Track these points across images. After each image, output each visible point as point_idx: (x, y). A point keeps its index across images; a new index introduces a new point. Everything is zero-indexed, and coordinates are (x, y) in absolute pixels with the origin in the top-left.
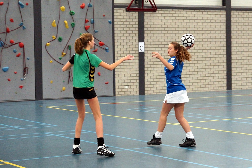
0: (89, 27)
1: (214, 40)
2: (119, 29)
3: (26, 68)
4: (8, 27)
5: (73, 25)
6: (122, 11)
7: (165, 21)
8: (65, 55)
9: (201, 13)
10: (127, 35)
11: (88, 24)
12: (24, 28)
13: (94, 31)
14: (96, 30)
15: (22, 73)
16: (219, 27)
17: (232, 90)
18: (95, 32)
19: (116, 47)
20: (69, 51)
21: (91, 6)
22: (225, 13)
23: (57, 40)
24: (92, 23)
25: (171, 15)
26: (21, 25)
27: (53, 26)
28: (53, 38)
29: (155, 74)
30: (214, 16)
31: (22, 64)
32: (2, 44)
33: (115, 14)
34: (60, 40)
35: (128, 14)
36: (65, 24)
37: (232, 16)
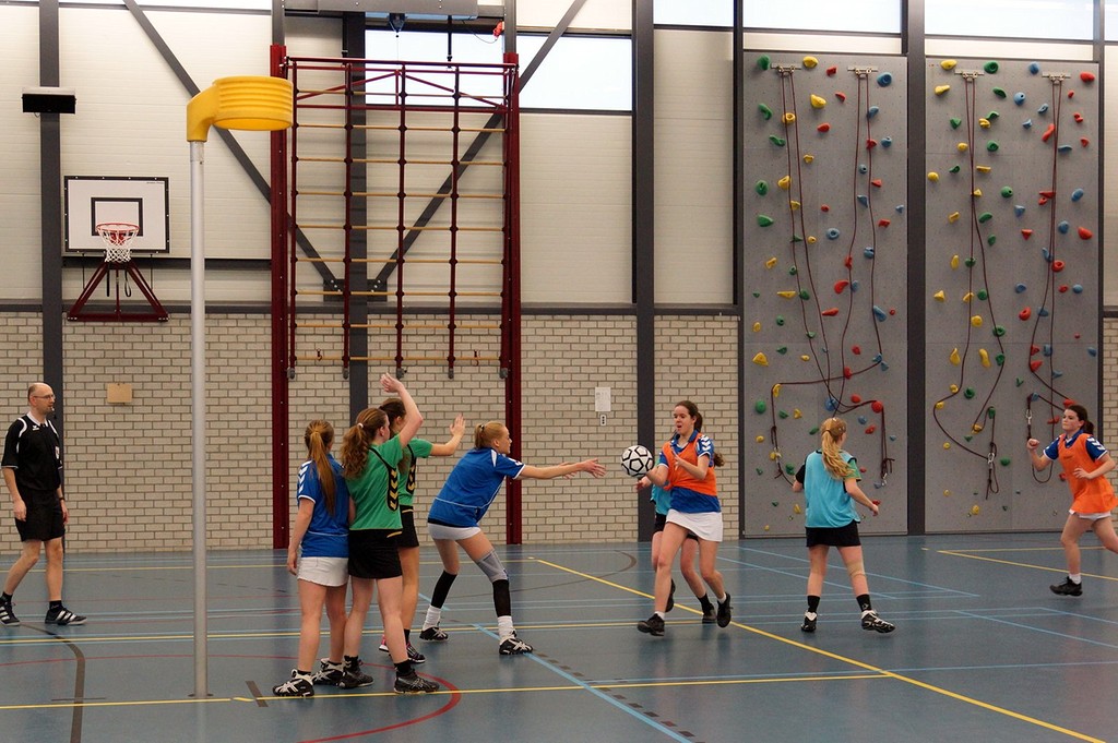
0: (1040, 364)
3: (886, 459)
4: (847, 365)
5: (1000, 361)
8: (979, 431)
11: (1037, 358)
12: (884, 368)
13: (1053, 373)
15: (878, 473)
18: (1054, 376)
19: (1106, 411)
20: (989, 421)
21: (1046, 315)
23: (961, 393)
24: (1046, 355)
26: (879, 360)
27: (952, 362)
28: (951, 389)
31: (877, 449)
32: (833, 405)
33: (1106, 333)
34: (969, 395)
36: (981, 356)
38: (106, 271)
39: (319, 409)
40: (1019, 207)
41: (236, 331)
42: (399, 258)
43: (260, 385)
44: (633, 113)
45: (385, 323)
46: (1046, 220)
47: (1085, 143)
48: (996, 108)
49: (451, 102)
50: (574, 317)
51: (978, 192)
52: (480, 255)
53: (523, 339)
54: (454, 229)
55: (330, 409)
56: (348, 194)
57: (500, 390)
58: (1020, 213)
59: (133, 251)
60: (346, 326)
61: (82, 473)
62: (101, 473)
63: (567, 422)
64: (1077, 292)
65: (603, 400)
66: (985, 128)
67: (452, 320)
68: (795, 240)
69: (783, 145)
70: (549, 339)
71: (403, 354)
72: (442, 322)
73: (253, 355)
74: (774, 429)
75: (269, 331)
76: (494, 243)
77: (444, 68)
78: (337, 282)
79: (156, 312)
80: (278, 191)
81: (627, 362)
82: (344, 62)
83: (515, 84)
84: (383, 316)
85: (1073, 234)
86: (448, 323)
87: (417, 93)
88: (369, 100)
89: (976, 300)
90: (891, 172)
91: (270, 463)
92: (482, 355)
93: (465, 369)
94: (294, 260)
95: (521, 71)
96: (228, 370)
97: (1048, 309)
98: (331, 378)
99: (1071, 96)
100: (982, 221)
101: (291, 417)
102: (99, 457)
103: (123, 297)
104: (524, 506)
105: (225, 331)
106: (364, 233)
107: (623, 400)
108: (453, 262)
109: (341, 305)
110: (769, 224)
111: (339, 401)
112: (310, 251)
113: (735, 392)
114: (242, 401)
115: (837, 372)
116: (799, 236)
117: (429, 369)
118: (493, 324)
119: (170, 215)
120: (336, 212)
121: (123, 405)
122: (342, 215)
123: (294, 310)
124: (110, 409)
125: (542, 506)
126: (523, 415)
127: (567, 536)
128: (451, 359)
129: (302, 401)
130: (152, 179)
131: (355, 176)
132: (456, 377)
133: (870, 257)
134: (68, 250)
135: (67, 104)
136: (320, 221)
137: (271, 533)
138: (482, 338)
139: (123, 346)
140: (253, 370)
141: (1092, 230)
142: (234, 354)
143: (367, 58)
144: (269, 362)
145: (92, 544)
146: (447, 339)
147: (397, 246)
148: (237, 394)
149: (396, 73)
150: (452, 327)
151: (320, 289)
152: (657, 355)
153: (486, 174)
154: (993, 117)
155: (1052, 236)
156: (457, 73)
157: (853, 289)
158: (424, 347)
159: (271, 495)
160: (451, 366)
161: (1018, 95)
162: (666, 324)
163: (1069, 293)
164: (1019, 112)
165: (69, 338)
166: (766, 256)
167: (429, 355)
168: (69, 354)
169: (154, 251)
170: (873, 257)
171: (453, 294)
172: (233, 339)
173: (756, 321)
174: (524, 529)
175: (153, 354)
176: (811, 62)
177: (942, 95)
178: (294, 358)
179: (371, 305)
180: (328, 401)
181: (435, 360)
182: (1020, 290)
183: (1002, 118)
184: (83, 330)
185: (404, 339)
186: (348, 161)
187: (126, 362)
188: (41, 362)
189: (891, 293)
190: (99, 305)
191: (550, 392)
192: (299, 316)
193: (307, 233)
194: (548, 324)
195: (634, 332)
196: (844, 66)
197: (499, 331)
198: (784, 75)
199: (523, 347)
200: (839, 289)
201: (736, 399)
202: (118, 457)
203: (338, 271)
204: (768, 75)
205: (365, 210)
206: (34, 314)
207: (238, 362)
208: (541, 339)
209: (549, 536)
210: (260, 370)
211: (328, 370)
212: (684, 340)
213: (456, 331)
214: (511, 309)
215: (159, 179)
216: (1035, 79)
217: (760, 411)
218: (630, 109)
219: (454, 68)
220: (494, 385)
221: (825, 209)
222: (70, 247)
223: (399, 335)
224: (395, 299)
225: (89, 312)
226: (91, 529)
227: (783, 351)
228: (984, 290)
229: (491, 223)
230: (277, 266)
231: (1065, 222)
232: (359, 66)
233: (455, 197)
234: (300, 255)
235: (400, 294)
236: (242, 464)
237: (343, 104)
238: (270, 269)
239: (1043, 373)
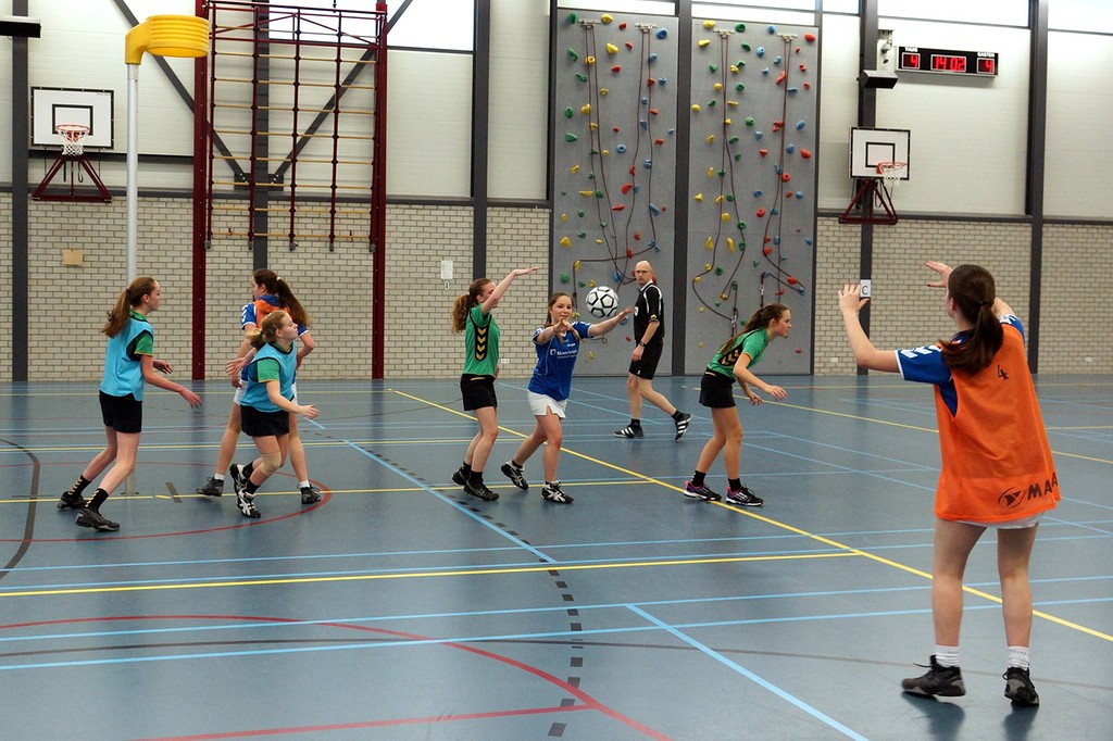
0: (770, 251)
1: (1006, 279)
2: (825, 255)
5: (742, 247)
6: (831, 223)
7: (912, 241)
8: (725, 299)
9: (982, 228)
10: (839, 265)
11: (770, 245)
12: (657, 250)
14: (782, 257)
16: (1018, 254)
17: (1039, 373)
18: (780, 259)
19: (818, 286)
20: (733, 292)
21: (776, 214)
22: (1030, 229)
23: (713, 271)
25: (925, 231)
26: (653, 245)
29: (888, 339)
30: (1007, 233)
34: (719, 272)
35: (842, 229)
36: (728, 243)
37: (1044, 234)
38: (63, 162)
39: (230, 273)
40: (758, 133)
41: (165, 211)
42: (293, 158)
43: (184, 254)
44: (473, 53)
45: (281, 208)
46: (778, 142)
47: (807, 87)
48: (743, 58)
49: (335, 40)
50: (426, 207)
51: (728, 121)
52: (355, 157)
53: (387, 223)
54: (336, 137)
55: (237, 273)
56: (254, 108)
57: (368, 261)
58: (759, 137)
59: (85, 147)
60: (251, 209)
61: (42, 319)
62: (58, 319)
63: (419, 287)
64: (799, 197)
65: (447, 270)
66: (735, 73)
67: (333, 206)
68: (593, 153)
69: (585, 81)
70: (407, 223)
71: (295, 232)
72: (325, 208)
73: (178, 230)
74: (575, 295)
75: (191, 212)
76: (366, 149)
77: (331, 13)
78: (245, 175)
79: (103, 195)
80: (200, 103)
81: (466, 242)
82: (253, 6)
83: (384, 28)
84: (280, 202)
85: (797, 155)
86: (330, 209)
87: (309, 31)
88: (272, 35)
89: (725, 201)
90: (665, 103)
91: (191, 314)
92: (356, 234)
93: (343, 245)
94: (212, 157)
95: (389, 18)
96: (158, 241)
97: (778, 209)
98: (238, 249)
99: (797, 51)
100: (731, 142)
101: (207, 278)
102: (56, 307)
103: (76, 182)
104: (386, 350)
105: (157, 211)
106: (266, 138)
107: (462, 270)
108: (335, 162)
109: (248, 193)
110: (575, 139)
111: (245, 267)
112: (224, 151)
113: (547, 266)
114: (169, 266)
115: (622, 253)
116: (596, 150)
117: (315, 244)
118: (365, 210)
119: (115, 120)
120: (246, 122)
121: (76, 266)
122: (249, 123)
123: (211, 196)
124: (65, 270)
125: (399, 350)
126: (386, 281)
127: (418, 373)
128: (332, 237)
129: (216, 266)
130: (101, 91)
131: (260, 95)
132: (335, 250)
133: (649, 167)
134: (33, 145)
135: (34, 30)
136: (232, 128)
137: (191, 368)
138: (356, 221)
139: (76, 221)
140: (178, 242)
141: (811, 152)
142: (163, 229)
143: (270, 3)
144: (191, 236)
145: (49, 375)
146: (329, 221)
147: (291, 149)
148: (166, 259)
149: (293, 15)
150: (333, 212)
151: (232, 181)
152: (488, 237)
153: (361, 96)
154: (741, 65)
155: (782, 155)
156: (340, 17)
157: (635, 190)
158: (311, 227)
159: (191, 338)
160: (332, 242)
161: (760, 49)
162: (496, 214)
163: (794, 198)
164: (759, 61)
165: (33, 214)
166: (571, 165)
167: (315, 233)
168: (33, 226)
169: (102, 147)
170: (650, 167)
171: (334, 187)
172: (163, 217)
173: (563, 212)
174: (385, 367)
175: (100, 228)
176: (607, 19)
177: (704, 47)
178: (210, 233)
179: (270, 193)
180: (236, 267)
181: (320, 237)
182: (757, 195)
183: (747, 67)
184: (45, 208)
185: (296, 220)
186: (255, 82)
187: (78, 233)
188: (11, 232)
189: (664, 196)
190: (57, 188)
191: (407, 263)
192: (215, 200)
193: (223, 137)
194: (407, 212)
195: (472, 219)
196: (632, 22)
197: (369, 216)
198: (588, 28)
199: (387, 229)
200: (625, 190)
201: (547, 271)
202: (71, 307)
203: (246, 167)
204: (575, 27)
205: (267, 120)
206: (6, 194)
207: (166, 235)
208: (400, 223)
209: (405, 373)
210: (184, 242)
211: (236, 243)
212: (509, 226)
213: (336, 216)
214: (378, 200)
215: (106, 91)
216: (771, 38)
217: (564, 281)
218: (472, 49)
219: (338, 13)
220: (364, 257)
221: (616, 130)
222: (35, 142)
223: (292, 217)
224: (290, 189)
225: (50, 194)
226: (49, 362)
227: (583, 236)
228: (731, 194)
229: (362, 133)
230: (198, 163)
231: (791, 145)
232: (264, 9)
233: (336, 112)
234: (216, 153)
235: (293, 186)
236: (169, 314)
237: (252, 38)
238: (192, 163)
239: (773, 257)
